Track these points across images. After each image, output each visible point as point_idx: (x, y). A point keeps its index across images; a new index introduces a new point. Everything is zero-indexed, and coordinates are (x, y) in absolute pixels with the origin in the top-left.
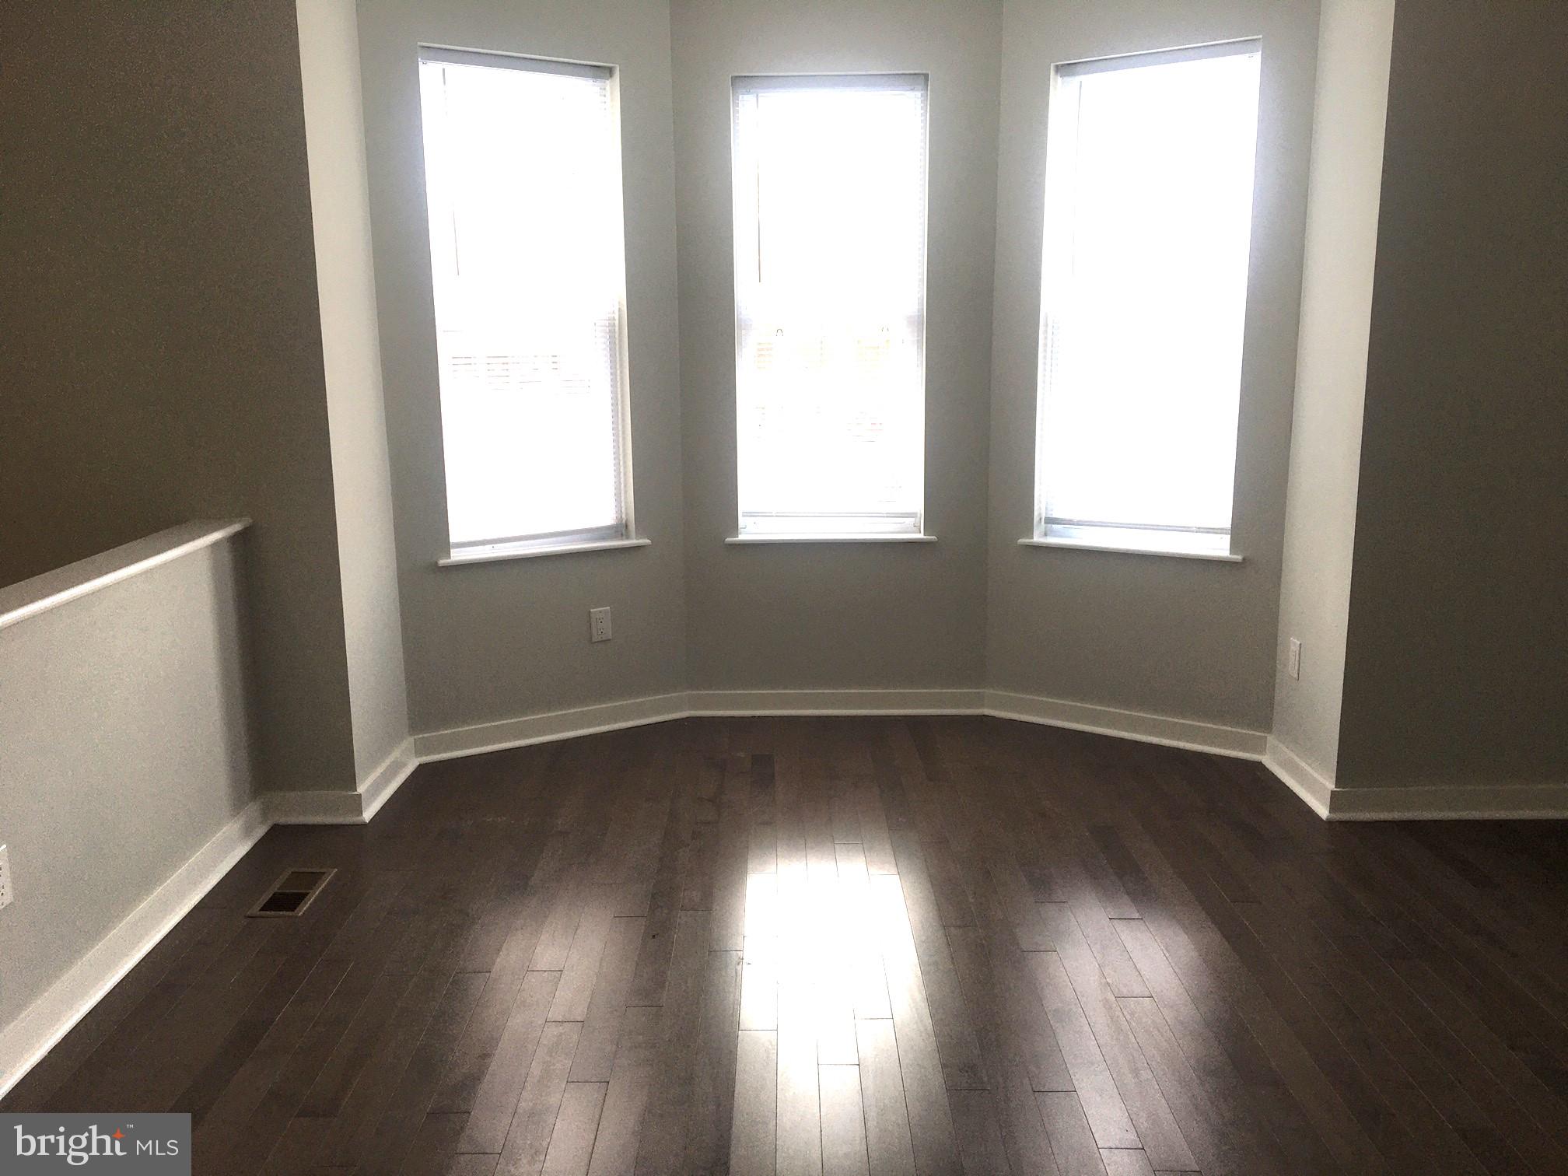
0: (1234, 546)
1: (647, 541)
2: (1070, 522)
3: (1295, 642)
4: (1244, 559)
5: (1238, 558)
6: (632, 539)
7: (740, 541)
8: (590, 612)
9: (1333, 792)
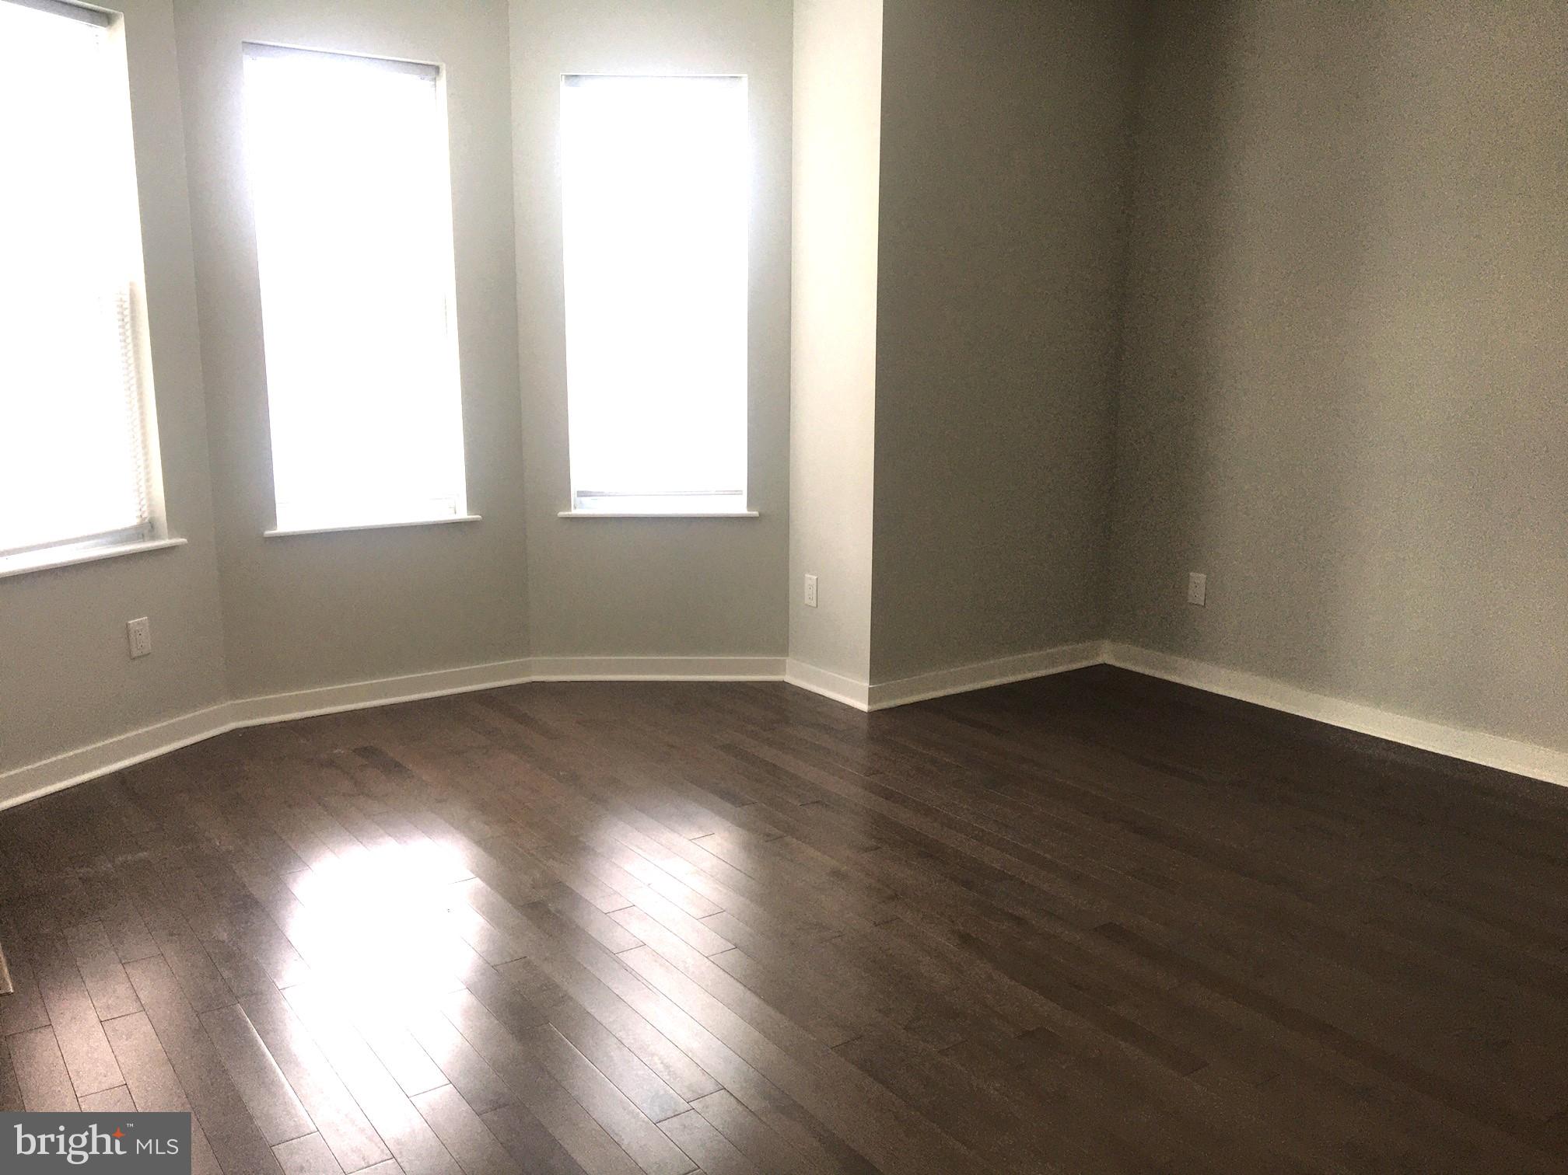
0: (750, 504)
1: (184, 540)
2: (601, 494)
3: (810, 579)
4: (760, 515)
5: (755, 513)
6: (163, 539)
7: (279, 533)
8: (127, 625)
9: (869, 689)
